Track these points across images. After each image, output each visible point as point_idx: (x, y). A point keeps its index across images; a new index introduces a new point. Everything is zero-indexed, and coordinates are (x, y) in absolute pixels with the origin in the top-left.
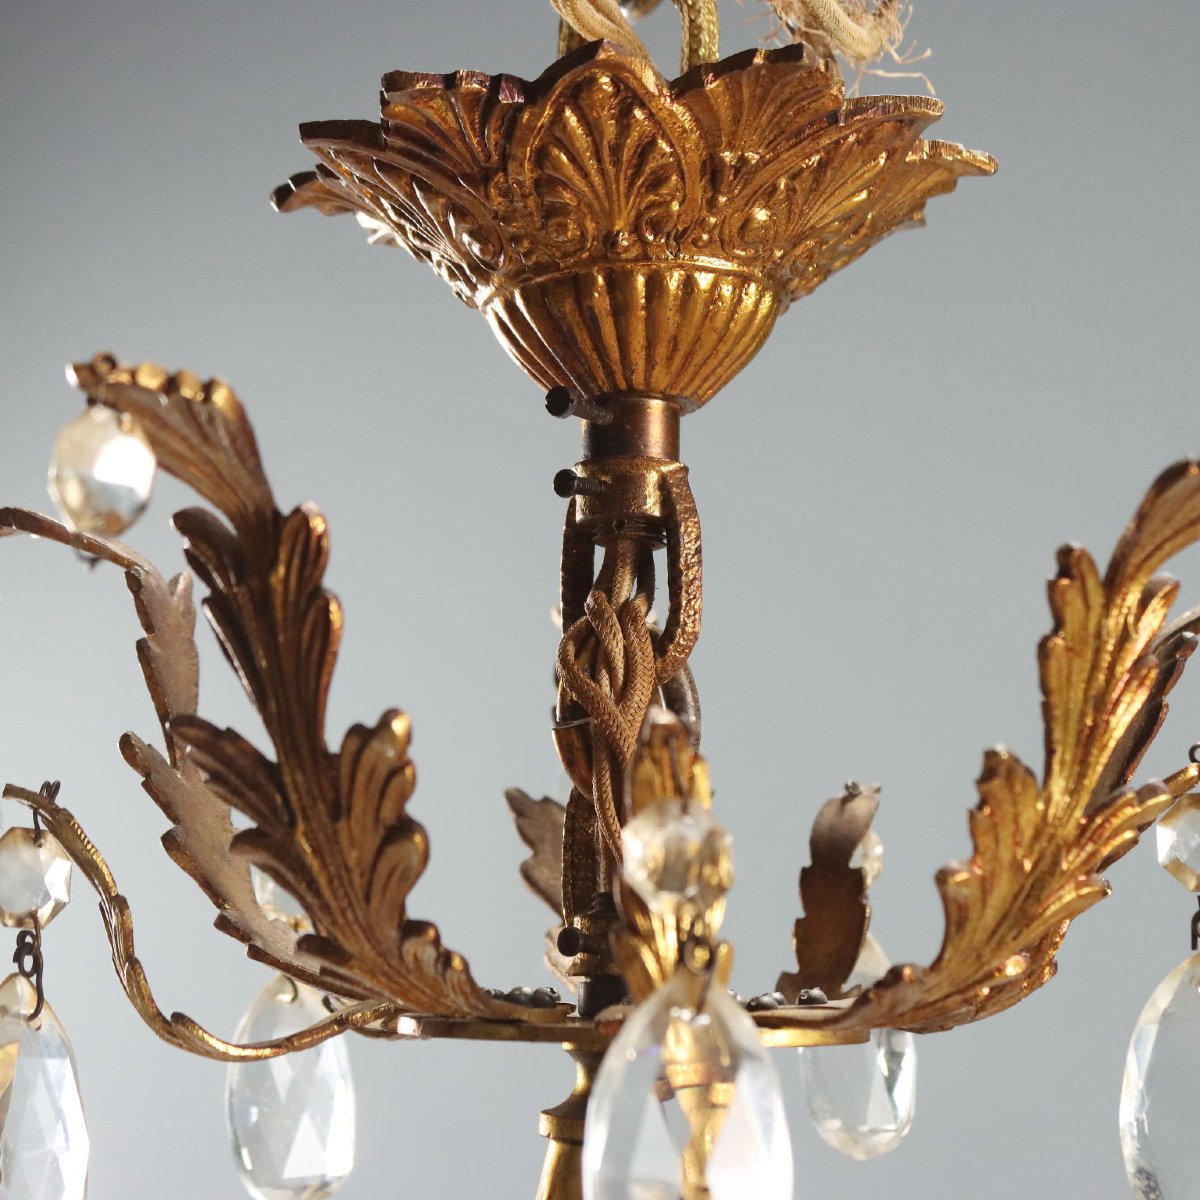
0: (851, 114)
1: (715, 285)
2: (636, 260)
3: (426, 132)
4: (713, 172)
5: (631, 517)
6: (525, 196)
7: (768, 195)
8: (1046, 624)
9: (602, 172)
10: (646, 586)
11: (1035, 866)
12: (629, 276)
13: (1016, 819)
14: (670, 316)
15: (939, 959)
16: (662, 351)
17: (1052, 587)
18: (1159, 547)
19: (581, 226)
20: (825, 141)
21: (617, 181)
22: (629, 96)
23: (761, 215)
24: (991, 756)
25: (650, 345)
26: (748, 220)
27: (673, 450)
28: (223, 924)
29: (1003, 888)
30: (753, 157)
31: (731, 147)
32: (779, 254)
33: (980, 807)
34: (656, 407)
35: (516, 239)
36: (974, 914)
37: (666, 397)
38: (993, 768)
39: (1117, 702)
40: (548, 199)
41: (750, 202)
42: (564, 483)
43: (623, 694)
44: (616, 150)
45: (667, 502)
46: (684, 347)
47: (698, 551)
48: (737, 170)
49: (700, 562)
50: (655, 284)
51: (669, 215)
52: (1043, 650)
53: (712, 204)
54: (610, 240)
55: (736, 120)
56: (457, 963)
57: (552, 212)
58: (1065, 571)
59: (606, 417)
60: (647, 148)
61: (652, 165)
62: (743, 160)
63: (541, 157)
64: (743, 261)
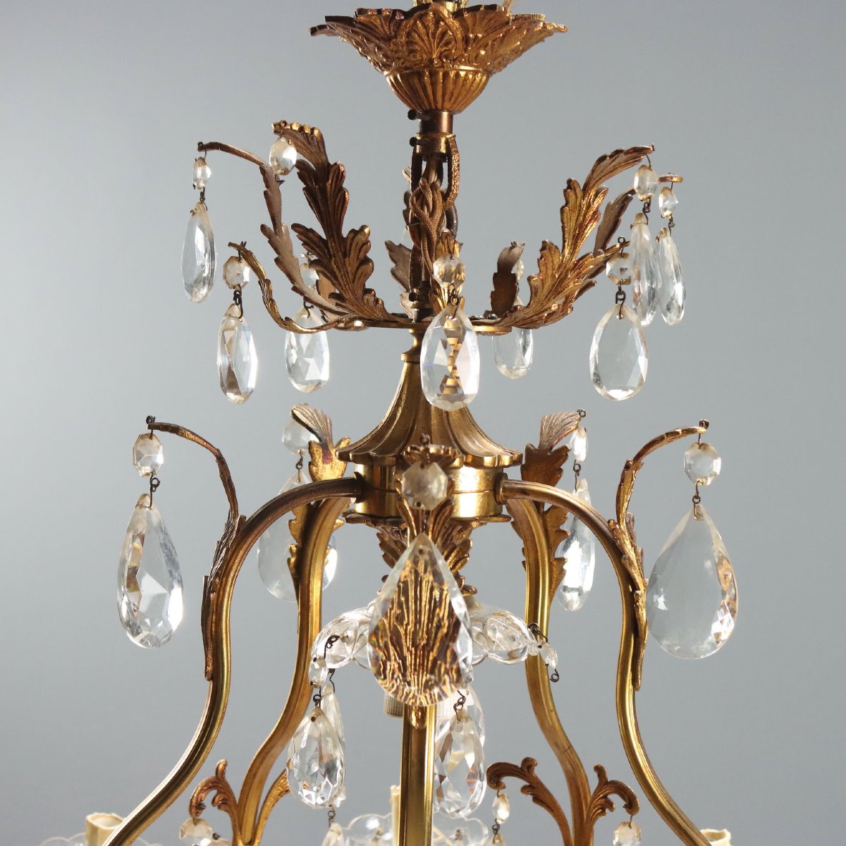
0: (514, 20)
1: (466, 75)
2: (440, 67)
3: (370, 25)
4: (466, 40)
5: (435, 153)
6: (402, 46)
7: (485, 47)
8: (564, 203)
9: (429, 40)
10: (440, 177)
11: (559, 277)
12: (437, 73)
13: (553, 262)
14: (450, 86)
15: (529, 304)
16: (447, 97)
17: (565, 191)
18: (600, 178)
19: (421, 56)
20: (504, 30)
21: (434, 43)
22: (439, 18)
23: (483, 52)
24: (544, 242)
25: (444, 95)
26: (478, 55)
27: (450, 130)
28: (295, 289)
29: (549, 283)
30: (480, 36)
31: (472, 33)
32: (489, 64)
33: (541, 258)
34: (445, 114)
35: (399, 59)
36: (540, 290)
37: (448, 111)
38: (545, 247)
39: (587, 226)
40: (410, 48)
41: (479, 49)
42: (413, 142)
43: (432, 214)
44: (434, 34)
45: (448, 148)
46: (455, 95)
47: (458, 165)
48: (474, 40)
49: (459, 169)
50: (446, 75)
51: (451, 53)
52: (562, 210)
53: (466, 50)
54: (431, 61)
55: (474, 25)
56: (380, 302)
57: (411, 51)
58: (569, 187)
59: (428, 118)
60: (444, 34)
61: (446, 38)
62: (476, 37)
63: (409, 35)
64: (475, 67)
